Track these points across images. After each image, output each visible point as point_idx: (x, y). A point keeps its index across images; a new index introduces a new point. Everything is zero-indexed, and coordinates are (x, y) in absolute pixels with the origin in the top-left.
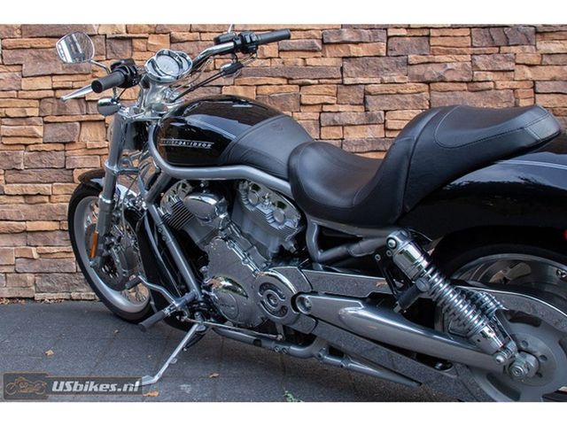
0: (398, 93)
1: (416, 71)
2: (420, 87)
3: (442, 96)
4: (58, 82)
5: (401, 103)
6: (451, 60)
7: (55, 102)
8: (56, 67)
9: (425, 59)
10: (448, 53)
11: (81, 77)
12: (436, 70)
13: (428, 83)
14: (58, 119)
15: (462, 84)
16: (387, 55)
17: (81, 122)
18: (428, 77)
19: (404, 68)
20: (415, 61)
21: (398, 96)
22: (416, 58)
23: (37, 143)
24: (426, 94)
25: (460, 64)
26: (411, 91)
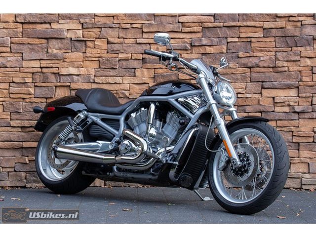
0: (232, 73)
1: (243, 62)
2: (245, 70)
3: (258, 75)
4: (44, 64)
5: (234, 79)
6: (263, 55)
7: (42, 75)
8: (43, 55)
9: (248, 55)
10: (261, 51)
11: (57, 61)
12: (254, 61)
13: (250, 68)
14: (43, 84)
15: (269, 69)
16: (227, 52)
17: (56, 87)
18: (249, 65)
19: (237, 59)
20: (242, 56)
21: (232, 75)
22: (243, 54)
23: (30, 98)
24: (248, 74)
25: (268, 57)
26: (240, 72)
